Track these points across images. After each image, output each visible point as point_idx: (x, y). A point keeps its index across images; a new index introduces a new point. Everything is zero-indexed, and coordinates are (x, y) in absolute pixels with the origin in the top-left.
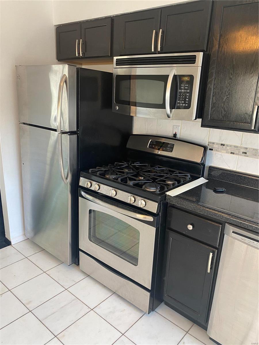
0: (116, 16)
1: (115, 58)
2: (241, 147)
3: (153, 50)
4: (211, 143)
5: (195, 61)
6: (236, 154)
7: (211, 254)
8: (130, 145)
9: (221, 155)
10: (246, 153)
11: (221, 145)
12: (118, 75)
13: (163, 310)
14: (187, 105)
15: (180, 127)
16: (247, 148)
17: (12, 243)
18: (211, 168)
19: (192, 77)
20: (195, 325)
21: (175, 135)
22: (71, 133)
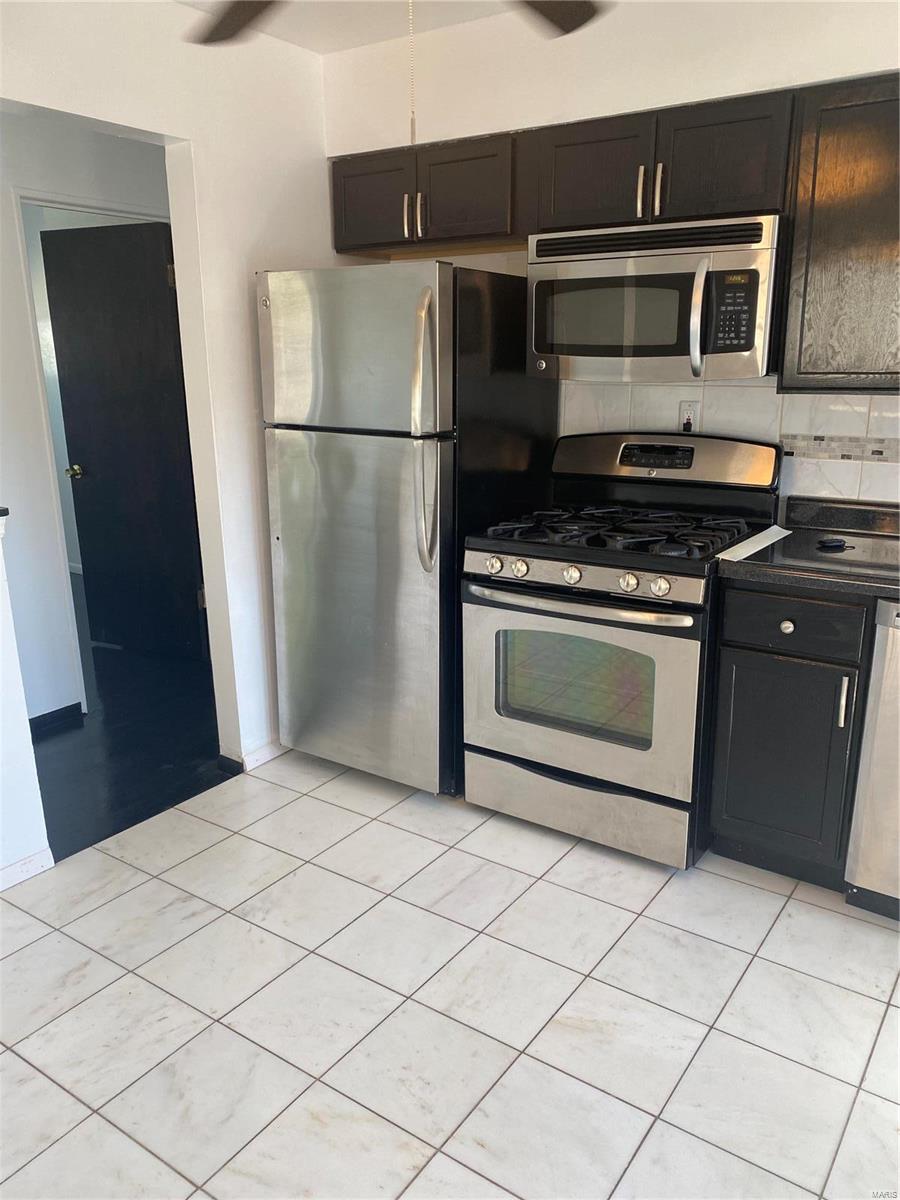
0: (524, 132)
1: (533, 240)
2: (869, 441)
3: (639, 215)
4: (787, 437)
5: (761, 236)
6: (857, 458)
7: (846, 680)
8: (561, 464)
9: (817, 464)
10: (881, 453)
11: (815, 440)
12: (542, 281)
13: (712, 863)
14: (742, 342)
15: (699, 406)
16: (882, 441)
17: (249, 765)
18: (793, 502)
19: (754, 275)
20: (802, 883)
21: (688, 426)
22: (440, 437)
